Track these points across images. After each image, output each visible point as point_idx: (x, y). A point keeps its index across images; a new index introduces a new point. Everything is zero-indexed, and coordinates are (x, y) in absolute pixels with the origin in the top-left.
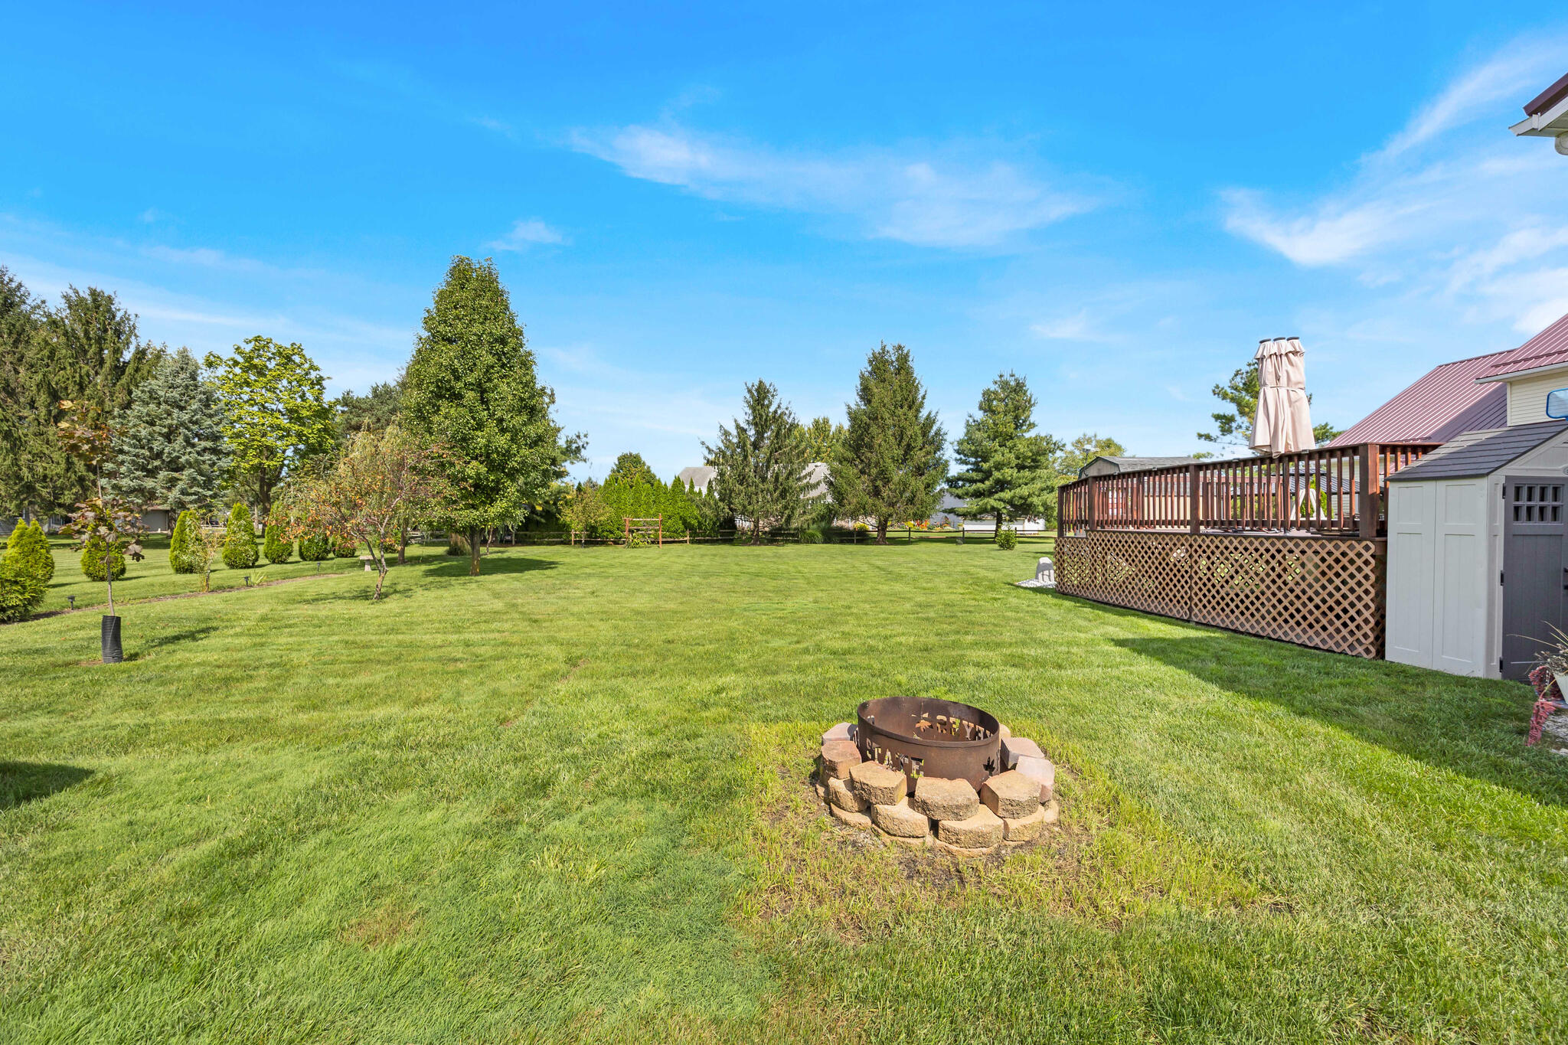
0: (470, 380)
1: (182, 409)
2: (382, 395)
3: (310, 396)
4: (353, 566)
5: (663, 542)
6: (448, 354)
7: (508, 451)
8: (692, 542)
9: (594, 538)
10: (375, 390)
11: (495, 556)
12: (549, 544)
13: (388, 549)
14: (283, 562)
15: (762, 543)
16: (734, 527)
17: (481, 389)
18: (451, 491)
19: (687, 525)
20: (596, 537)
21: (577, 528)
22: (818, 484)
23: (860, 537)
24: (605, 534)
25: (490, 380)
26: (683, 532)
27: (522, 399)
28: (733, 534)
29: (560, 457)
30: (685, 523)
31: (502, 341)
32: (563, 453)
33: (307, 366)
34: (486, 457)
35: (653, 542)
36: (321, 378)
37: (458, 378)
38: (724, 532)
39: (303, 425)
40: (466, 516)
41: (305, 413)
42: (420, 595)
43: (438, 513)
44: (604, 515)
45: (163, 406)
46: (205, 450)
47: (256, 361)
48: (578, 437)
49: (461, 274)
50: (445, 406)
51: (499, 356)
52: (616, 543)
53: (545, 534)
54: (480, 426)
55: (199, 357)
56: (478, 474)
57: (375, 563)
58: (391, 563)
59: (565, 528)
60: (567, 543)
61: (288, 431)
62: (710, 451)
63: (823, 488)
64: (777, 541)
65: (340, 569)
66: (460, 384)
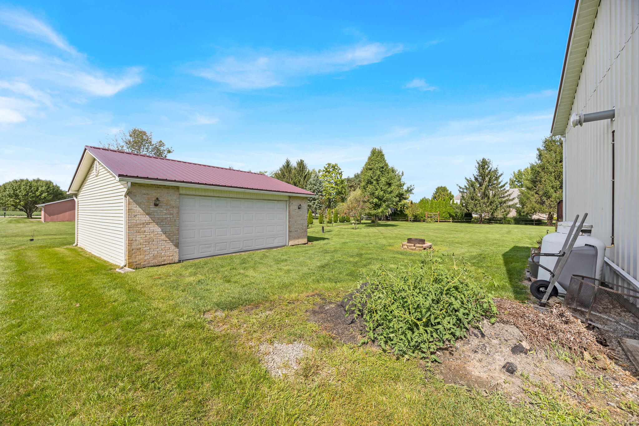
0: (375, 178)
1: (316, 185)
2: (357, 176)
3: (339, 177)
4: (350, 224)
5: (440, 222)
6: (370, 173)
7: (383, 195)
8: (453, 222)
9: (416, 219)
10: (355, 175)
11: (384, 223)
12: (401, 221)
13: (358, 220)
14: (336, 223)
15: (483, 223)
16: (472, 217)
17: (377, 180)
18: (371, 206)
19: (451, 216)
20: (417, 219)
21: (410, 216)
22: (513, 199)
23: (539, 222)
24: (420, 218)
25: (379, 178)
26: (449, 218)
27: (387, 182)
28: (471, 219)
29: (405, 193)
30: (450, 215)
31: (383, 168)
32: (406, 192)
33: (338, 169)
34: (377, 198)
35: (436, 221)
36: (342, 172)
37: (372, 178)
38: (467, 218)
39: (338, 186)
40: (373, 212)
41: (338, 182)
42: (363, 229)
43: (367, 211)
44: (419, 212)
45: (313, 185)
46: (320, 195)
47: (328, 170)
48: (411, 186)
49: (374, 152)
50: (369, 186)
51: (381, 172)
52: (424, 221)
53: (401, 218)
54: (377, 190)
55: (317, 171)
56: (376, 202)
57: (355, 224)
58: (358, 224)
59: (406, 216)
60: (407, 221)
61: (334, 188)
62: (460, 188)
63: (516, 201)
64: (492, 223)
65: (347, 224)
66: (373, 180)
